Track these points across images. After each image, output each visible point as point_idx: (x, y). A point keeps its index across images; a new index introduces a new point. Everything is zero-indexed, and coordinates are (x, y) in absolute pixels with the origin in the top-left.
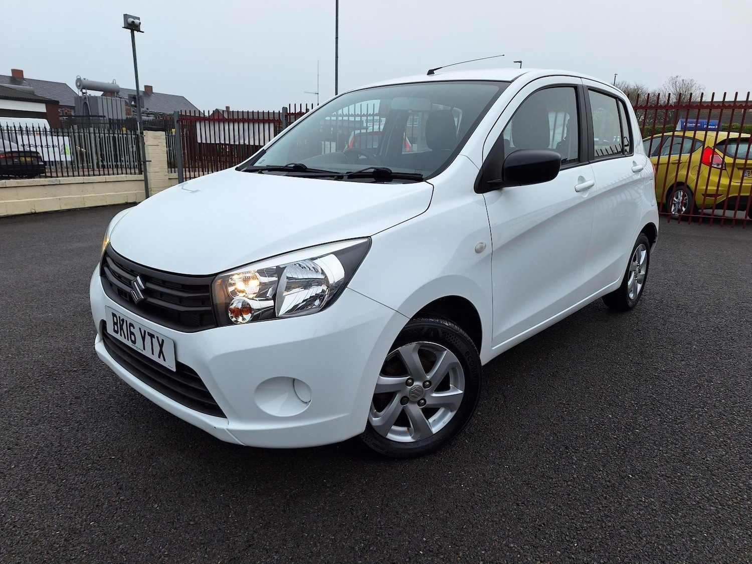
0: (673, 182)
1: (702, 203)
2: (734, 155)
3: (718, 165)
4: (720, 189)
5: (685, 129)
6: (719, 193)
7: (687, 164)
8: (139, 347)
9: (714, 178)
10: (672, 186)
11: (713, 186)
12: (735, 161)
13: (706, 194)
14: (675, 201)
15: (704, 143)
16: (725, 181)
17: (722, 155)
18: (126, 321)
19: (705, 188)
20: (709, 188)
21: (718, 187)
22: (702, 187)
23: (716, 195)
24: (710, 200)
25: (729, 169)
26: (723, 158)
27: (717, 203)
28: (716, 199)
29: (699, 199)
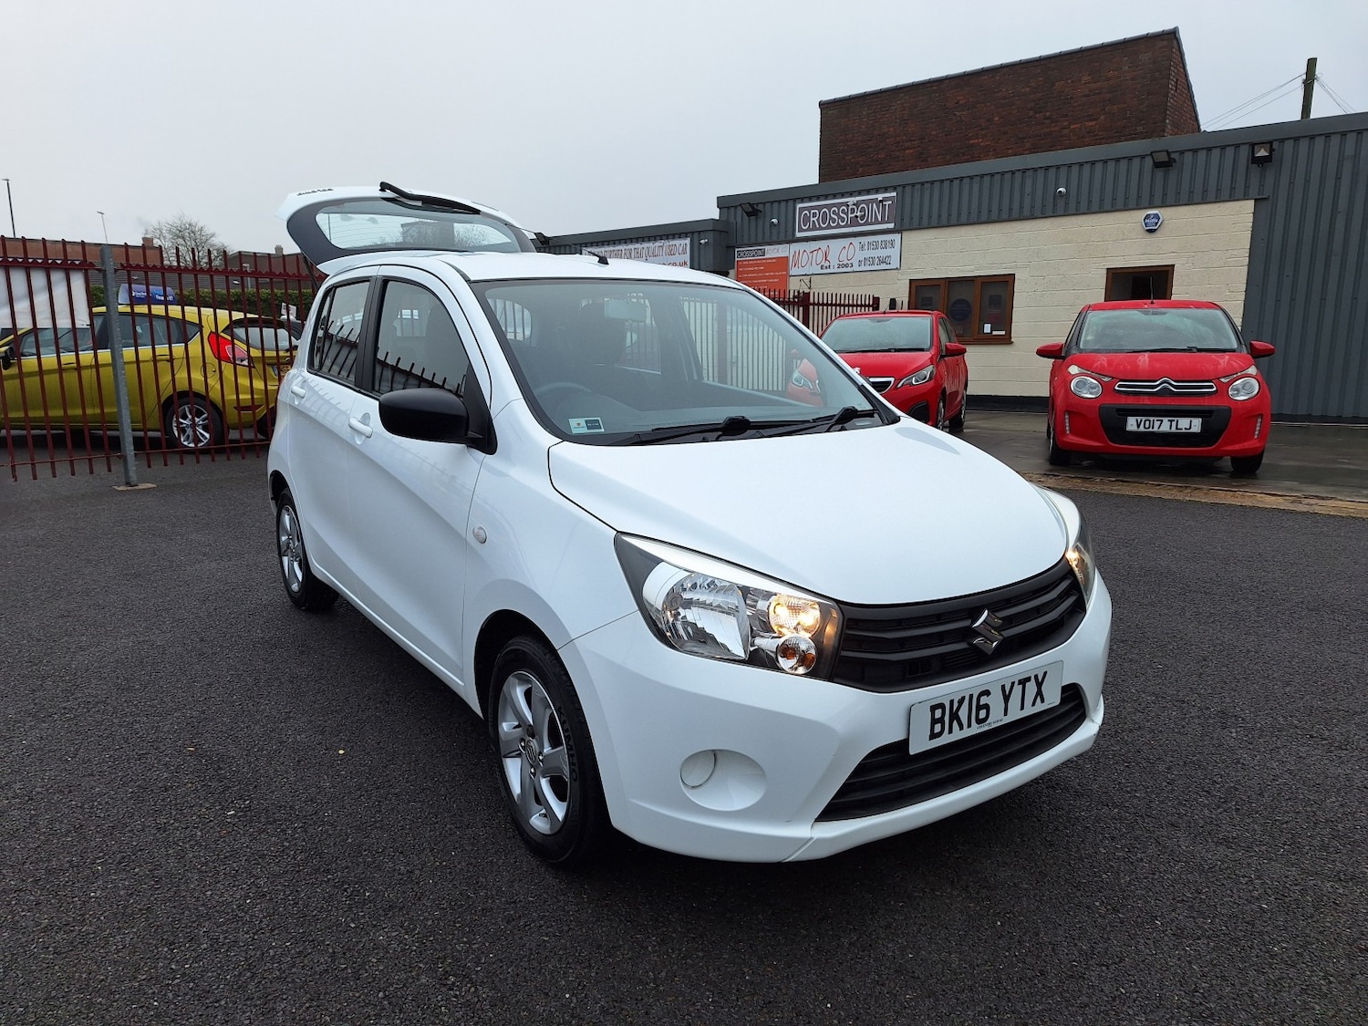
0: (170, 391)
1: (237, 421)
2: (260, 346)
3: (242, 361)
4: (255, 396)
5: (133, 301)
6: (256, 404)
7: (185, 360)
8: (997, 718)
9: (244, 381)
10: (170, 398)
11: (246, 393)
12: (263, 353)
13: (240, 407)
14: (182, 423)
15: (200, 326)
16: (259, 384)
17: (245, 347)
18: (971, 696)
19: (235, 397)
20: (241, 397)
21: (252, 394)
22: (231, 397)
23: (253, 407)
24: (247, 415)
25: (259, 366)
26: (248, 351)
27: (258, 419)
28: (254, 413)
29: (232, 415)
